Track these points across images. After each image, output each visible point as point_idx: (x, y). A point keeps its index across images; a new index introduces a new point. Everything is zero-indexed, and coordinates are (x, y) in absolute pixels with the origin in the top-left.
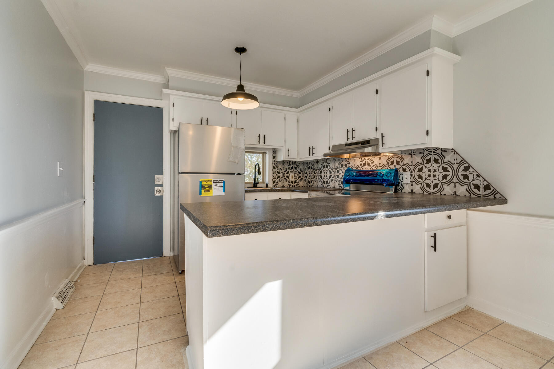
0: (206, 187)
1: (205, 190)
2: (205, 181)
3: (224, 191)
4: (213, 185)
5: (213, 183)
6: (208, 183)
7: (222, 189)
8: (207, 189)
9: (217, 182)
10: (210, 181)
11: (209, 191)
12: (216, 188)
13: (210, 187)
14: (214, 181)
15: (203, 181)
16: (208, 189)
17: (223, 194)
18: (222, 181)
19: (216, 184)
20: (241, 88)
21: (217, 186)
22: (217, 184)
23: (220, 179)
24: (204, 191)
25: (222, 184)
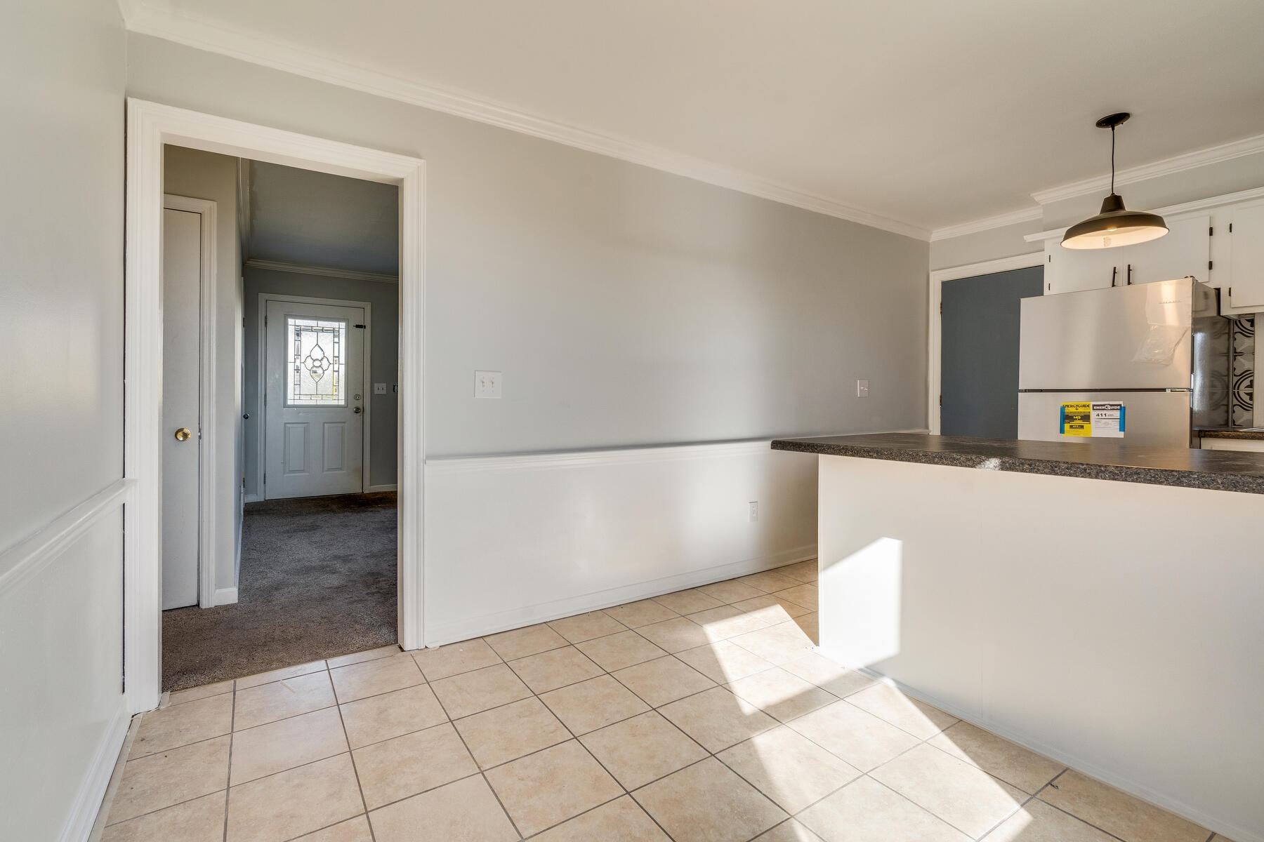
0: (1076, 419)
1: (1072, 423)
2: (1072, 406)
3: (1122, 428)
4: (1093, 414)
5: (1093, 409)
6: (1081, 410)
7: (1117, 425)
8: (1076, 422)
9: (1103, 407)
10: (1084, 406)
11: (1082, 427)
12: (1098, 422)
13: (1086, 418)
14: (1094, 406)
15: (1068, 406)
16: (1080, 422)
17: (1121, 435)
18: (1119, 407)
19: (1100, 412)
20: (1114, 202)
21: (1104, 417)
22: (1104, 412)
23: (1111, 403)
24: (1071, 427)
25: (1117, 414)
